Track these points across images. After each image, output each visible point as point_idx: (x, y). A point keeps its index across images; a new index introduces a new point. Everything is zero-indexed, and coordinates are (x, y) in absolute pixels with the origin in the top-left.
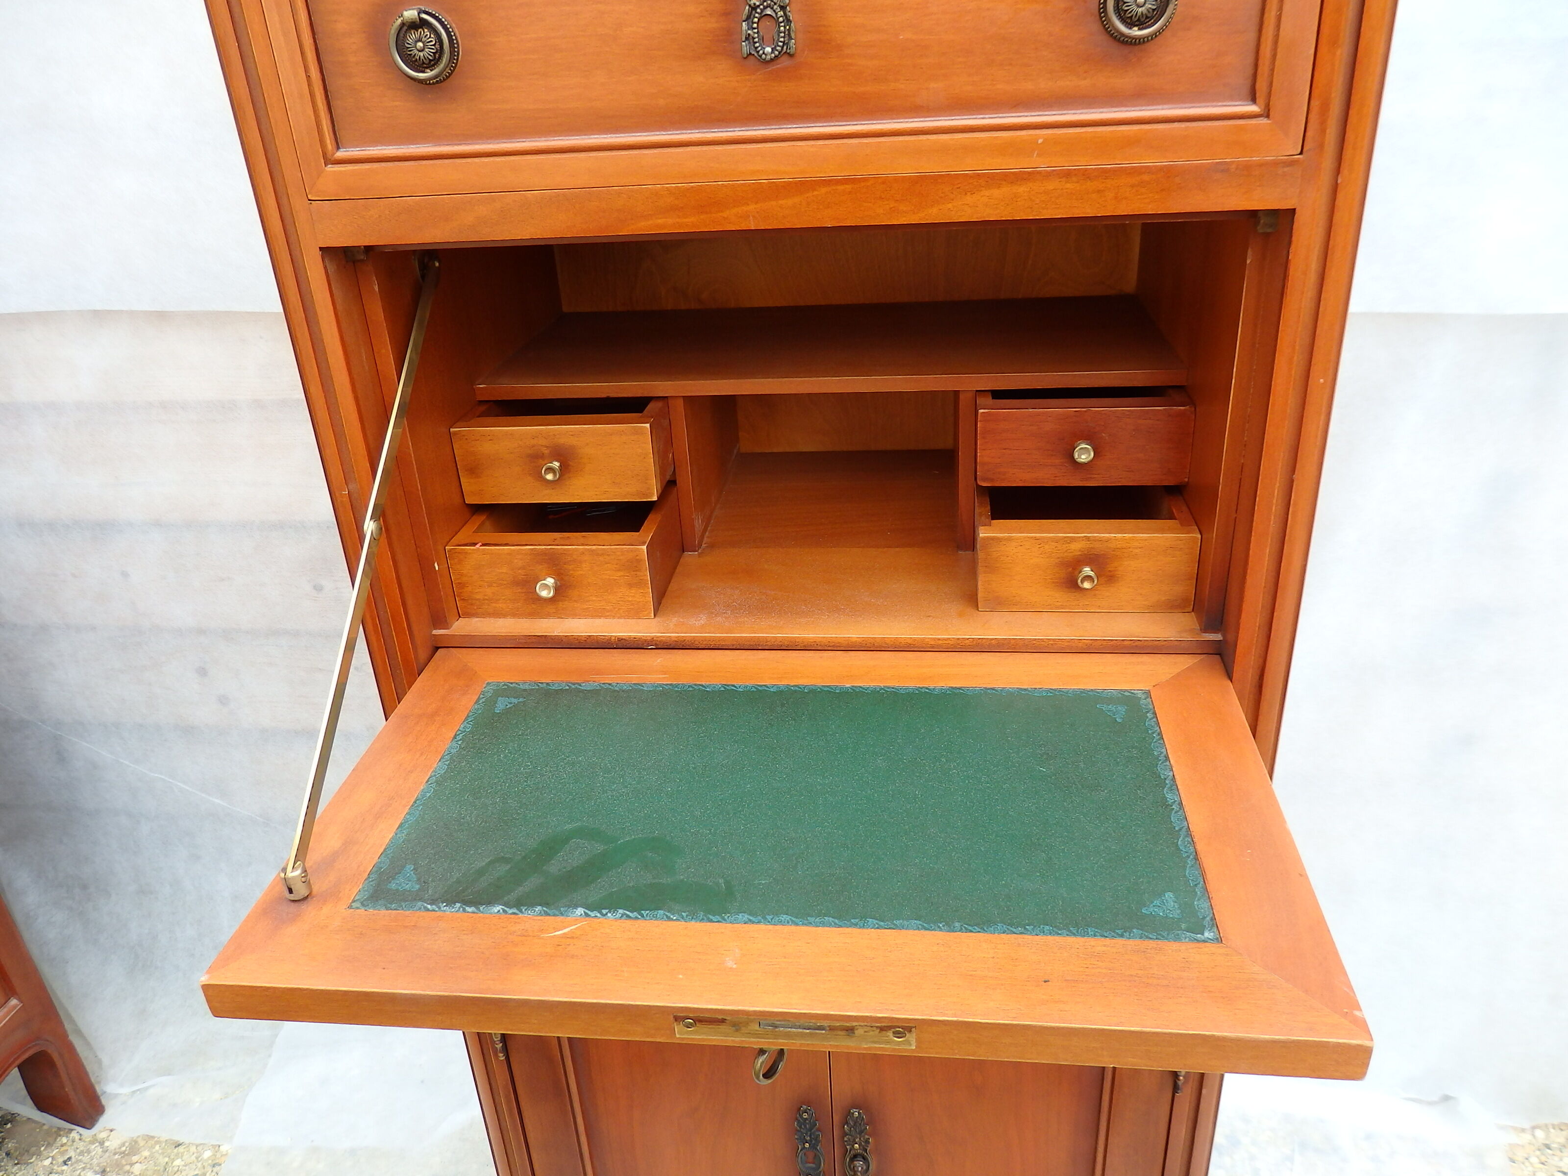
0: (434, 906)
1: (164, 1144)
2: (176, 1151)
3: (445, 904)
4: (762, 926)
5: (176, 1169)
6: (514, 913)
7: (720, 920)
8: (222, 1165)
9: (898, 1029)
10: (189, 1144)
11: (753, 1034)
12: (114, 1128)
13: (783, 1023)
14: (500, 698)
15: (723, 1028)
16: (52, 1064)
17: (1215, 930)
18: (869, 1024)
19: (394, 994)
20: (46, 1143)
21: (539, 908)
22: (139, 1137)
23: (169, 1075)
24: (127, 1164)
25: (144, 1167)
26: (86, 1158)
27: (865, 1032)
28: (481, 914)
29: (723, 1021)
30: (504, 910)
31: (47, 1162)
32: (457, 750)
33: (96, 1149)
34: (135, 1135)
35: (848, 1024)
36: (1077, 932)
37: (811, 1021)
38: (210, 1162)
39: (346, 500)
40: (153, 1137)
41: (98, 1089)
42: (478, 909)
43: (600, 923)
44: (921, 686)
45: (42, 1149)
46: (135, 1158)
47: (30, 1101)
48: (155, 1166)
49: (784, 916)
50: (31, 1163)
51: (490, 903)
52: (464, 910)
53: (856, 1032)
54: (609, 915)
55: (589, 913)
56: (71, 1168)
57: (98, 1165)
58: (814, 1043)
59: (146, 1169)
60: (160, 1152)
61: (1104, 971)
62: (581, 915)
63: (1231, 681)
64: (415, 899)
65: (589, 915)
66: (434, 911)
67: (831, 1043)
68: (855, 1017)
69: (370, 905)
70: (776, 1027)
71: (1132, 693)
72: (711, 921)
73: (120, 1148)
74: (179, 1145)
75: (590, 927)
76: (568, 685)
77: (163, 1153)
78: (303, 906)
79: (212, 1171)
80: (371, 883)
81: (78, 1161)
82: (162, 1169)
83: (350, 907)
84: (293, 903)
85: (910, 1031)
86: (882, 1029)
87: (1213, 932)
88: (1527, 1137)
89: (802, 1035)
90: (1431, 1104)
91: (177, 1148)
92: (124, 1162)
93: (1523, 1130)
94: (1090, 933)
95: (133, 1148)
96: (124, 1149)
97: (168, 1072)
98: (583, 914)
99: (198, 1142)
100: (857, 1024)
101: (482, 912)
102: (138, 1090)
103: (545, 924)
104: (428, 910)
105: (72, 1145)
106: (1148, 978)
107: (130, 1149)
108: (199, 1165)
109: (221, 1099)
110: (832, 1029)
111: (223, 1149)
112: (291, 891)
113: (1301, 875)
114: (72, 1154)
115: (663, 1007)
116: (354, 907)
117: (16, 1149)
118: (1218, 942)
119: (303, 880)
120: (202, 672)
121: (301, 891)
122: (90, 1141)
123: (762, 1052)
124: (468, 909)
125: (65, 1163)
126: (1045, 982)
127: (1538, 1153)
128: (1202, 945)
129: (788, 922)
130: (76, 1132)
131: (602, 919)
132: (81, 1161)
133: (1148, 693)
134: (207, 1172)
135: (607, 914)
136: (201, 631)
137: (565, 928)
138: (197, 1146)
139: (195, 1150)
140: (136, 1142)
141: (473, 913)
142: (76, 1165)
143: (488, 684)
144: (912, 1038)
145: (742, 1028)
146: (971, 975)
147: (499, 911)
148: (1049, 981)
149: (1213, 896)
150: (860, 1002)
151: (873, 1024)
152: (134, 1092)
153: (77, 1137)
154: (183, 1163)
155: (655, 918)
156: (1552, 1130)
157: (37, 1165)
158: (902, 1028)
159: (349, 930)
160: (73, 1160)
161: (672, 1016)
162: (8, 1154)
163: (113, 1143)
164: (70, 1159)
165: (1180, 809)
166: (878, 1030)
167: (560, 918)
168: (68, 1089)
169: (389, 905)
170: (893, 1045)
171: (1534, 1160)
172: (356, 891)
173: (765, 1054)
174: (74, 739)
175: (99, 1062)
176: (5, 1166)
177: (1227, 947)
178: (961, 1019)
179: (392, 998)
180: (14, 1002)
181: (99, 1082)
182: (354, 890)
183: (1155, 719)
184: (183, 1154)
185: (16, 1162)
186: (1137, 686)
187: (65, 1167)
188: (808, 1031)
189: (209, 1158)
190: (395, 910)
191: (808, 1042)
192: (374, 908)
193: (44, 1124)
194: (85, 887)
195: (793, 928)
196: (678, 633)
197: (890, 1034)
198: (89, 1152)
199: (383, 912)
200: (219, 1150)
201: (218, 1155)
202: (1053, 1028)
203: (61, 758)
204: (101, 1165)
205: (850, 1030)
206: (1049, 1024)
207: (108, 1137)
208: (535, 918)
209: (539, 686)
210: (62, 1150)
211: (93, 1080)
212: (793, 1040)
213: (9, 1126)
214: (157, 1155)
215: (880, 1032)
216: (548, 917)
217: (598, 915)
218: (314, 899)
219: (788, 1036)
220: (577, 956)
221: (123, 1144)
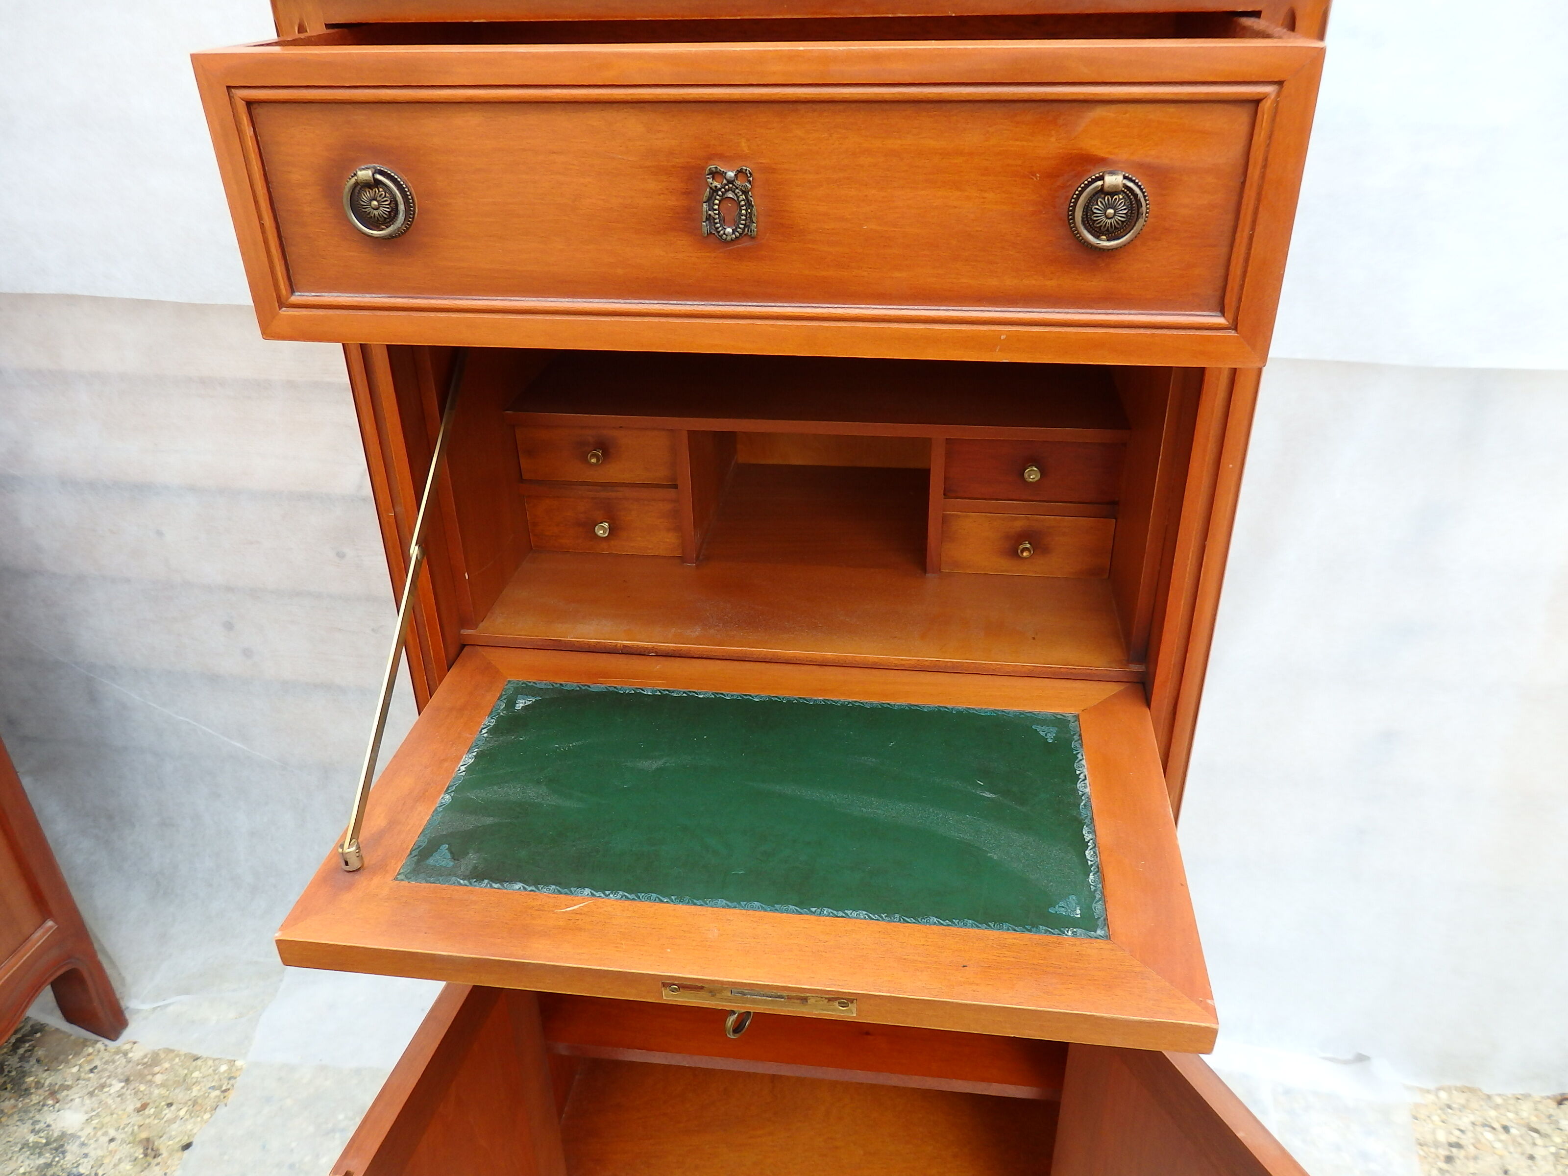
0: (466, 882)
1: (183, 1058)
2: (194, 1063)
3: (475, 880)
4: (737, 911)
5: (194, 1080)
6: (532, 891)
7: (703, 904)
8: (238, 1078)
9: (843, 1000)
10: (207, 1058)
11: (725, 999)
12: (136, 1040)
13: (750, 991)
14: (519, 696)
15: (701, 993)
16: (81, 981)
17: (1106, 928)
18: (819, 995)
19: (435, 955)
20: (73, 1052)
21: (553, 887)
22: (159, 1050)
23: (187, 994)
24: (149, 1074)
25: (165, 1078)
26: (111, 1067)
27: (816, 1001)
28: (506, 890)
29: (702, 988)
30: (524, 887)
31: (75, 1070)
32: (483, 742)
33: (120, 1060)
34: (156, 1048)
35: (803, 995)
36: (994, 926)
37: (773, 991)
38: (226, 1075)
39: (393, 520)
40: (172, 1051)
41: (124, 1004)
42: (503, 886)
43: (604, 902)
44: (884, 702)
45: (70, 1057)
46: (156, 1069)
47: (58, 1013)
48: (176, 1077)
49: (755, 903)
50: (61, 1069)
51: (512, 881)
52: (491, 886)
53: (809, 1001)
54: (611, 895)
55: (595, 893)
56: (98, 1076)
57: (122, 1074)
58: (775, 1008)
59: (166, 1080)
60: (180, 1064)
61: (1012, 959)
62: (588, 895)
63: (1150, 709)
64: (450, 875)
65: (595, 896)
66: (466, 885)
67: (790, 1009)
68: (809, 989)
69: (412, 878)
70: (745, 995)
71: (1064, 716)
72: (695, 904)
73: (142, 1059)
74: (196, 1059)
75: (595, 905)
76: (578, 686)
77: (182, 1066)
78: (357, 876)
79: (228, 1084)
80: (413, 859)
81: (103, 1070)
82: (181, 1080)
83: (396, 879)
84: (348, 874)
85: (852, 1002)
86: (830, 1000)
87: (1105, 930)
88: (1431, 1098)
89: (766, 1002)
90: (1346, 1062)
91: (196, 1061)
92: (146, 1072)
93: (1428, 1091)
94: (1004, 928)
95: (155, 1059)
96: (146, 1060)
97: (186, 991)
98: (590, 894)
99: (215, 1057)
100: (809, 995)
101: (506, 889)
102: (159, 1007)
103: (558, 901)
104: (461, 884)
105: (97, 1055)
106: (1047, 966)
107: (152, 1060)
108: (216, 1077)
109: (236, 1018)
110: (789, 998)
111: (239, 1063)
112: (347, 863)
113: (1182, 885)
114: (97, 1062)
115: (653, 975)
116: (399, 879)
117: (46, 1056)
118: (1107, 939)
119: (357, 854)
120: (229, 626)
121: (355, 863)
122: (115, 1052)
123: (733, 1012)
124: (495, 885)
125: (91, 1071)
126: (964, 967)
127: (1439, 1112)
128: (1093, 941)
129: (759, 908)
130: (101, 1043)
131: (605, 899)
132: (106, 1070)
133: (1077, 717)
134: (224, 1084)
135: (609, 894)
136: (229, 589)
137: (575, 905)
138: (214, 1060)
139: (212, 1064)
140: (158, 1054)
141: (499, 888)
142: (101, 1073)
143: (509, 682)
144: (853, 1007)
145: (717, 994)
146: (905, 959)
147: (520, 888)
148: (966, 966)
149: (1108, 900)
150: (813, 978)
151: (823, 996)
152: (155, 1009)
153: (102, 1048)
154: (201, 1075)
155: (649, 899)
156: (1454, 1092)
157: (66, 1071)
158: (846, 1000)
159: (395, 898)
160: (99, 1068)
161: (661, 983)
162: (38, 1061)
163: (136, 1054)
164: (96, 1067)
165: (1091, 823)
166: (827, 1000)
167: (569, 897)
168: (96, 1003)
169: (428, 879)
170: (837, 1013)
171: (1436, 1118)
172: (400, 865)
173: (735, 1014)
174: (106, 682)
175: (123, 980)
176: (36, 1071)
177: (1114, 943)
178: (893, 995)
179: (433, 958)
180: (50, 923)
181: (123, 998)
182: (399, 864)
183: (1080, 742)
184: (201, 1067)
185: (46, 1068)
186: (1069, 711)
187: (91, 1075)
188: (770, 999)
189: (225, 1072)
190: (433, 883)
191: (770, 1007)
192: (416, 880)
193: (71, 1035)
194: (110, 818)
195: (762, 913)
196: (675, 644)
197: (836, 1004)
198: (114, 1062)
199: (424, 885)
200: (234, 1064)
201: (234, 1069)
202: (966, 1005)
203: (93, 697)
204: (126, 1074)
205: (804, 1000)
206: (963, 1001)
207: (131, 1048)
208: (551, 895)
209: (553, 685)
210: (88, 1059)
211: (118, 996)
212: (758, 1005)
213: (38, 1035)
214: (176, 1067)
215: (828, 1002)
216: (560, 896)
217: (602, 895)
218: (366, 870)
219: (754, 1002)
220: (585, 929)
221: (145, 1056)
